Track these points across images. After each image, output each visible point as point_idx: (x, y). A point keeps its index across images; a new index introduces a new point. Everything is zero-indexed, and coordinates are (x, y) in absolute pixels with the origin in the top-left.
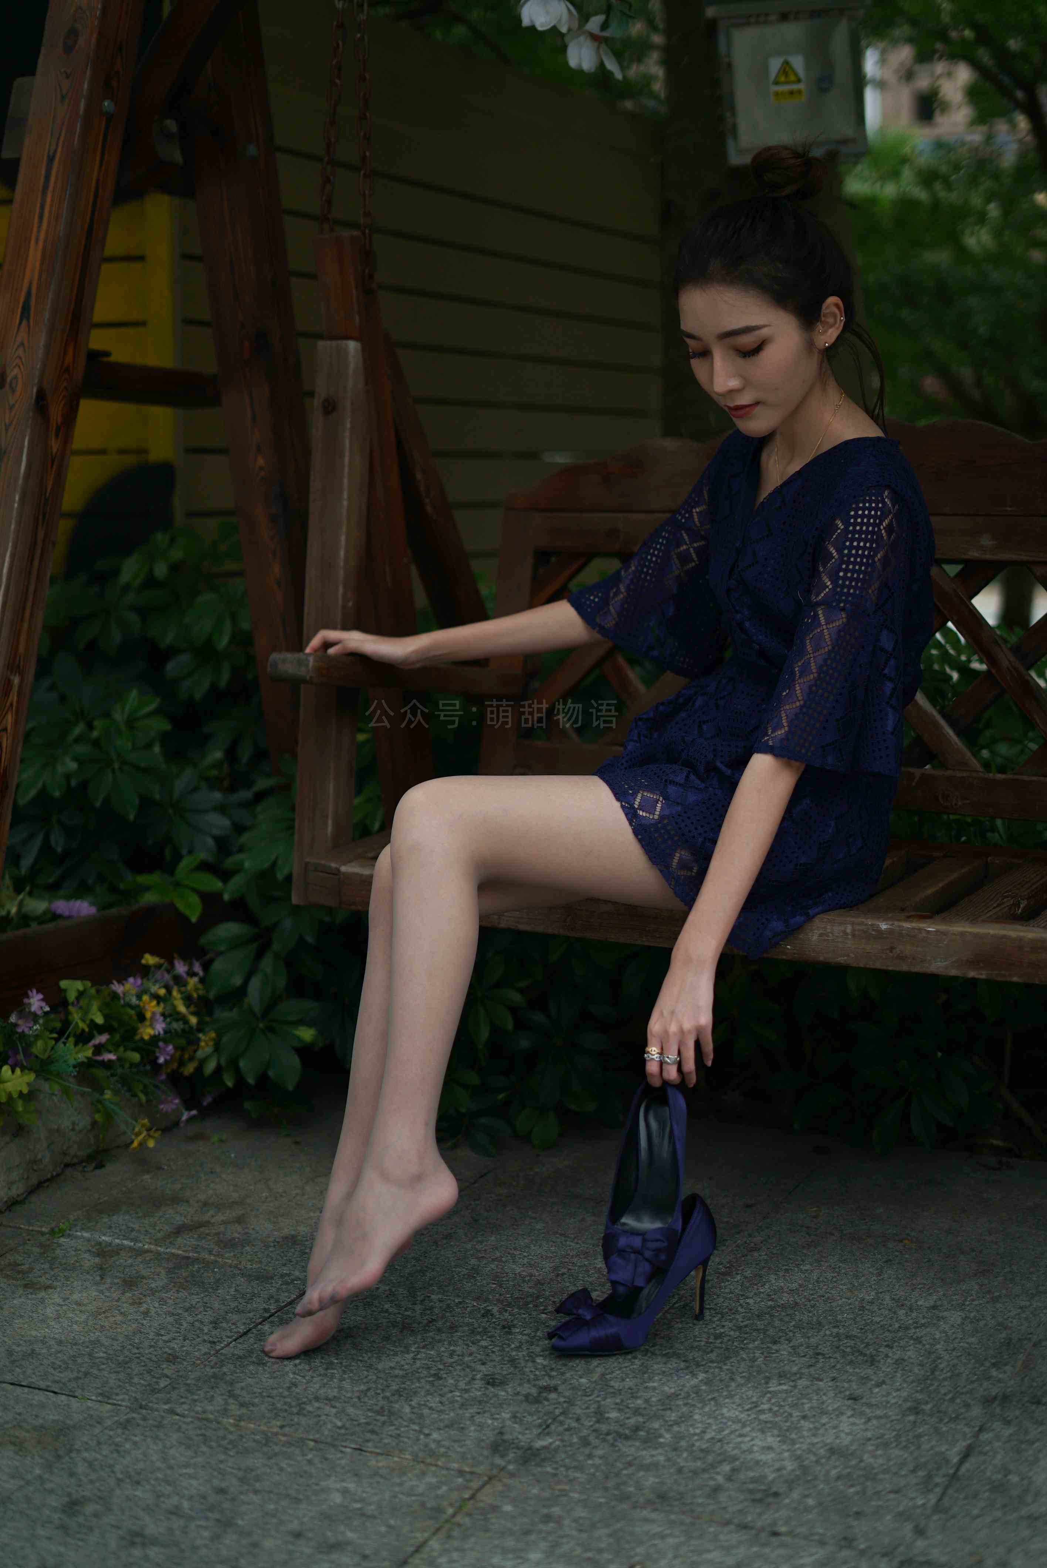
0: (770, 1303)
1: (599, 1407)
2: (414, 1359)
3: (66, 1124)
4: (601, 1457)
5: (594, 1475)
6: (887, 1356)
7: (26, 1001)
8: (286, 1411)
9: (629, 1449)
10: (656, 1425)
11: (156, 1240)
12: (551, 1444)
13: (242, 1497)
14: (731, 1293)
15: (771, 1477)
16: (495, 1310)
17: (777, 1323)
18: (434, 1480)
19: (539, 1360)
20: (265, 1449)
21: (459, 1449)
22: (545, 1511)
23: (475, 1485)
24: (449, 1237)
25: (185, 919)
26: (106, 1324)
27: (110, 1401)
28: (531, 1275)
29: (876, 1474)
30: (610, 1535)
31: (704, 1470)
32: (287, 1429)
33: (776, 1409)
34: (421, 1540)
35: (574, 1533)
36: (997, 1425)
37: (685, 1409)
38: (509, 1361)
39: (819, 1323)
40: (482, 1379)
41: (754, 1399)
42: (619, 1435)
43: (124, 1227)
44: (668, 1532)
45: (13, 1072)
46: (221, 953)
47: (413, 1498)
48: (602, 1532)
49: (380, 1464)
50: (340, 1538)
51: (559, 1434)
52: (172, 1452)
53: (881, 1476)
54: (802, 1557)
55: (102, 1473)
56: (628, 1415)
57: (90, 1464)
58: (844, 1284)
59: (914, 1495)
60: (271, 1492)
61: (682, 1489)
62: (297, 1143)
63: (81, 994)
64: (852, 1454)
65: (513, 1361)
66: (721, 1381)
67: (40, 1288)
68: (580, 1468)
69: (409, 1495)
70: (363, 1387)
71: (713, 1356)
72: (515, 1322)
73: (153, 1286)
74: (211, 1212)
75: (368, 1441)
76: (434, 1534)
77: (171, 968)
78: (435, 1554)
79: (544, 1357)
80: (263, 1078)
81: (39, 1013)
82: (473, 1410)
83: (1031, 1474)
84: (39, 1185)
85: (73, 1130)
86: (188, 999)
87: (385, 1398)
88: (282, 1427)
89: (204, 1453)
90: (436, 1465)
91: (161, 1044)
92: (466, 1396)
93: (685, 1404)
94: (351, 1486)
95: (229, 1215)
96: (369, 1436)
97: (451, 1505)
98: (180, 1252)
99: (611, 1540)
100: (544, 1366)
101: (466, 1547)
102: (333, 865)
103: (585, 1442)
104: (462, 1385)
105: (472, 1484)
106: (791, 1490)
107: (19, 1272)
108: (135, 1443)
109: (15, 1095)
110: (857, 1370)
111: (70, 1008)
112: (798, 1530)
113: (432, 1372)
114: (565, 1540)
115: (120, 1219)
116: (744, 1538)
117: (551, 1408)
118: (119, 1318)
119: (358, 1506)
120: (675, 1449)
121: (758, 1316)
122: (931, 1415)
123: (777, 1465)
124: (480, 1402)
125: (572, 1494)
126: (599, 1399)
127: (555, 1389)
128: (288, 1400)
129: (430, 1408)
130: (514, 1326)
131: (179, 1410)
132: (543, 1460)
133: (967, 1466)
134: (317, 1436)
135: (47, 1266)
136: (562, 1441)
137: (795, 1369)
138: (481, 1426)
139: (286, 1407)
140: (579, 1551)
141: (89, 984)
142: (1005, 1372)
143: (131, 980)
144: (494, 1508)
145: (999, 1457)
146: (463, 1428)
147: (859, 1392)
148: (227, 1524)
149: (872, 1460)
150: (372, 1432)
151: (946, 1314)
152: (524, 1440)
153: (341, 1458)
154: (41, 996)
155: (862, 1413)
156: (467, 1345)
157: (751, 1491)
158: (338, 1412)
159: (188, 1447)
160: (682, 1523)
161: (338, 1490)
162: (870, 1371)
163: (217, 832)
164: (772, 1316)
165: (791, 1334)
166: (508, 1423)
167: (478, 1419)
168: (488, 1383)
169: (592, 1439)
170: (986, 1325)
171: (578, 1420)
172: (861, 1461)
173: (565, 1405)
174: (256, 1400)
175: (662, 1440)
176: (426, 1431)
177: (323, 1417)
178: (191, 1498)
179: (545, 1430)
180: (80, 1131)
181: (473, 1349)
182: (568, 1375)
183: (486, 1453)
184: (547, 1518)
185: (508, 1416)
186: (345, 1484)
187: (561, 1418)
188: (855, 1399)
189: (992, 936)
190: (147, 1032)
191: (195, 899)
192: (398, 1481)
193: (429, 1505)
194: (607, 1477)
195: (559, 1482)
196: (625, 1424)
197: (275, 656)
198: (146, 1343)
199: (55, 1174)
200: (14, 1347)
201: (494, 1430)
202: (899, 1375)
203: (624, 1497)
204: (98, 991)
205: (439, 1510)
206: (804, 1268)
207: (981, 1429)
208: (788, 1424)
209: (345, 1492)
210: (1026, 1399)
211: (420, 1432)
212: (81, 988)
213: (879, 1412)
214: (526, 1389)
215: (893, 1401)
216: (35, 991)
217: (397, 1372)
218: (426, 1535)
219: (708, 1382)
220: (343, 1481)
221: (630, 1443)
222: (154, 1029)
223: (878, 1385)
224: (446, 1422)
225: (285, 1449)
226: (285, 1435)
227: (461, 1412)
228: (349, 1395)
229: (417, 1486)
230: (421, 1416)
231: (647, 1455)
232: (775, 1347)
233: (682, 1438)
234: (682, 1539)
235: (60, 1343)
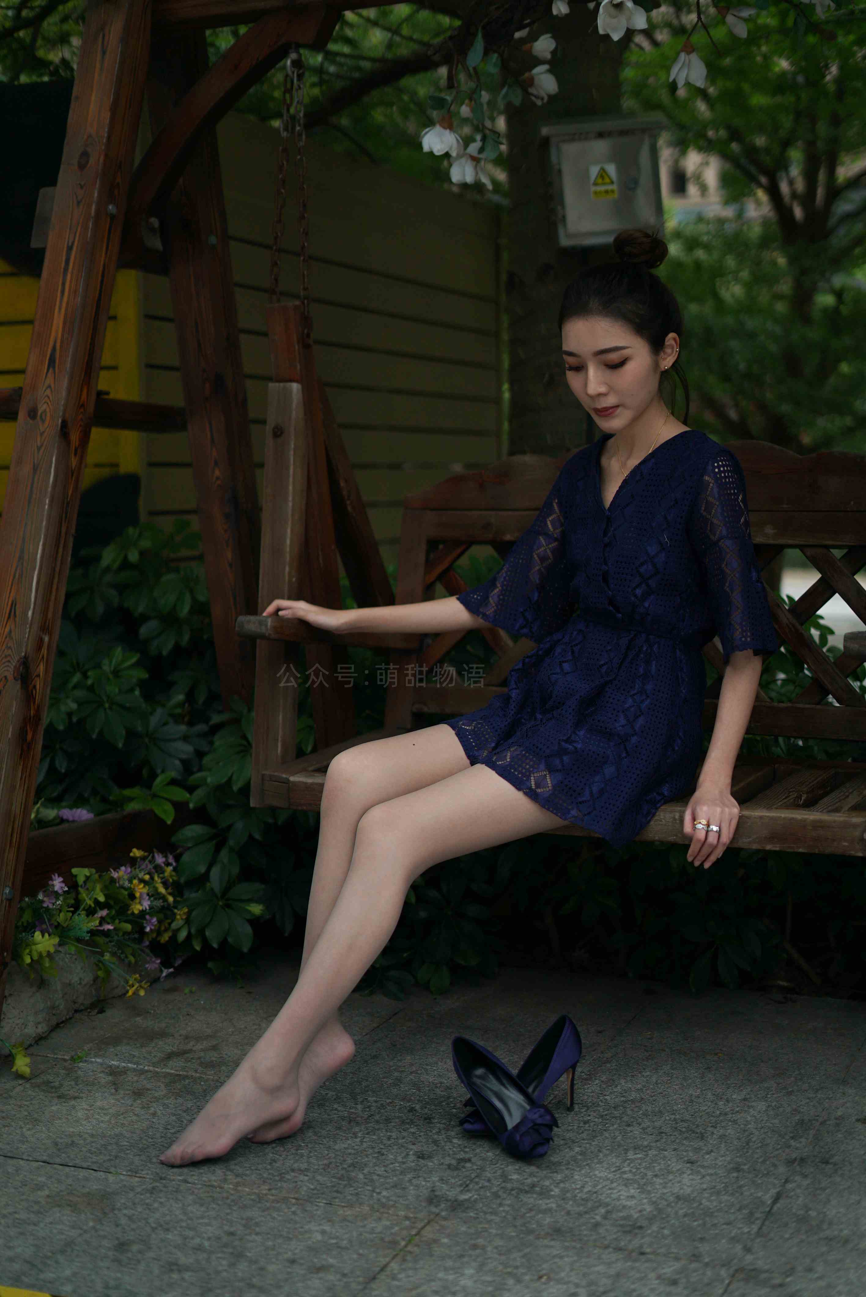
0: (623, 1099)
1: (503, 1172)
2: (362, 1142)
3: (75, 979)
4: (509, 1206)
5: (505, 1217)
6: (713, 1133)
7: (50, 882)
8: (271, 1179)
9: (530, 1199)
10: (547, 1183)
11: (153, 1063)
12: (471, 1197)
13: (248, 1237)
14: (592, 1092)
15: (636, 1216)
16: (418, 1107)
17: (629, 1112)
18: (388, 1223)
19: (455, 1141)
20: (259, 1205)
21: (404, 1202)
22: (473, 1242)
23: (419, 1225)
24: (375, 1057)
25: (163, 822)
26: (125, 1122)
27: (138, 1175)
28: (441, 1083)
29: (712, 1213)
30: (523, 1257)
31: (586, 1213)
32: (273, 1191)
33: (634, 1170)
34: (384, 1263)
35: (497, 1256)
36: (798, 1178)
37: (567, 1172)
38: (433, 1142)
39: (660, 1112)
40: (413, 1155)
41: (618, 1164)
42: (521, 1191)
43: (127, 1054)
44: (565, 1254)
45: (43, 936)
46: (189, 848)
47: (374, 1235)
48: (516, 1254)
49: (347, 1213)
50: (324, 1263)
51: (476, 1190)
52: (190, 1208)
53: (716, 1214)
54: (663, 1268)
55: (140, 1224)
56: (525, 1177)
57: (130, 1218)
58: (676, 1085)
59: (741, 1226)
60: (268, 1234)
61: (571, 1225)
62: (250, 993)
63: (87, 878)
64: (693, 1200)
65: (435, 1142)
66: (592, 1152)
67: (70, 1099)
68: (495, 1213)
69: (371, 1233)
70: (325, 1162)
71: (584, 1135)
72: (434, 1115)
73: (156, 1095)
74: (192, 1043)
75: (335, 1198)
76: (393, 1258)
77: (153, 860)
78: (396, 1272)
79: (459, 1139)
80: (224, 943)
81: (60, 892)
82: (409, 1176)
83: (825, 1210)
84: (58, 1026)
85: (80, 984)
86: (165, 884)
87: (343, 1169)
88: (269, 1190)
89: (214, 1209)
90: (388, 1213)
91: (147, 917)
92: (404, 1166)
93: (567, 1169)
94: (327, 1228)
95: (205, 1044)
96: (335, 1194)
97: (403, 1239)
98: (173, 1072)
99: (524, 1260)
100: (459, 1145)
101: (418, 1266)
102: (284, 776)
103: (496, 1195)
104: (400, 1159)
105: (416, 1225)
106: (651, 1224)
107: (52, 1088)
108: (161, 1203)
109: (44, 954)
110: (692, 1143)
111: (80, 889)
112: (659, 1251)
113: (376, 1150)
114: (490, 1261)
115: (124, 1049)
116: (621, 1256)
117: (468, 1173)
118: (135, 1118)
119: (334, 1241)
120: (563, 1199)
121: (614, 1108)
122: (749, 1172)
123: (639, 1208)
124: (415, 1170)
125: (491, 1231)
126: (502, 1166)
127: (469, 1160)
128: (271, 1171)
129: (378, 1175)
130: (434, 1118)
131: (190, 1180)
132: (467, 1208)
133: (778, 1205)
134: (296, 1196)
135: (73, 1083)
136: (479, 1195)
137: (646, 1143)
138: (417, 1186)
139: (271, 1176)
140: (500, 1267)
141: (94, 871)
142: (800, 1142)
143: (123, 868)
144: (435, 1241)
145: (801, 1199)
146: (404, 1188)
147: (694, 1158)
148: (239, 1256)
149: (708, 1203)
150: (337, 1192)
151: (753, 1104)
152: (451, 1194)
153: (317, 1210)
154: (61, 879)
155: (699, 1172)
156: (400, 1132)
157: (622, 1226)
158: (310, 1179)
159: (202, 1205)
160: (574, 1248)
161: (317, 1231)
162: (701, 1144)
163: (184, 756)
164: (625, 1107)
165: (640, 1120)
166: (438, 1184)
167: (415, 1182)
168: (419, 1157)
169: (500, 1193)
170: (784, 1111)
171: (489, 1181)
172: (701, 1204)
173: (478, 1171)
174: (248, 1172)
175: (553, 1193)
176: (378, 1191)
177: (299, 1183)
178: (209, 1239)
179: (465, 1188)
180: (85, 985)
181: (405, 1134)
182: (478, 1151)
183: (424, 1204)
184: (475, 1247)
185: (437, 1179)
186: (321, 1227)
187: (477, 1180)
188: (692, 1163)
189: (784, 818)
190: (137, 908)
191: (169, 808)
192: (361, 1224)
193: (387, 1239)
194: (515, 1219)
195: (480, 1223)
196: (524, 1183)
197: (241, 618)
198: (158, 1135)
199: (68, 1017)
200: (58, 1140)
201: (427, 1189)
202: (723, 1146)
203: (530, 1232)
204: (100, 876)
205: (394, 1243)
206: (645, 1074)
207: (787, 1181)
208: (645, 1180)
209: (323, 1232)
210: (817, 1160)
211: (373, 1191)
212: (88, 874)
213: (710, 1171)
214: (448, 1161)
215: (720, 1164)
216: (56, 875)
217: (350, 1151)
218: (387, 1259)
219: (582, 1153)
220: (320, 1225)
221: (529, 1195)
222: (142, 905)
223: (709, 1153)
224: (392, 1184)
225: (274, 1205)
226: (273, 1195)
227: (401, 1177)
228: (316, 1167)
229: (376, 1227)
230: (372, 1181)
231: (543, 1203)
232: (629, 1129)
233: (568, 1191)
234: (575, 1258)
235: (92, 1136)
